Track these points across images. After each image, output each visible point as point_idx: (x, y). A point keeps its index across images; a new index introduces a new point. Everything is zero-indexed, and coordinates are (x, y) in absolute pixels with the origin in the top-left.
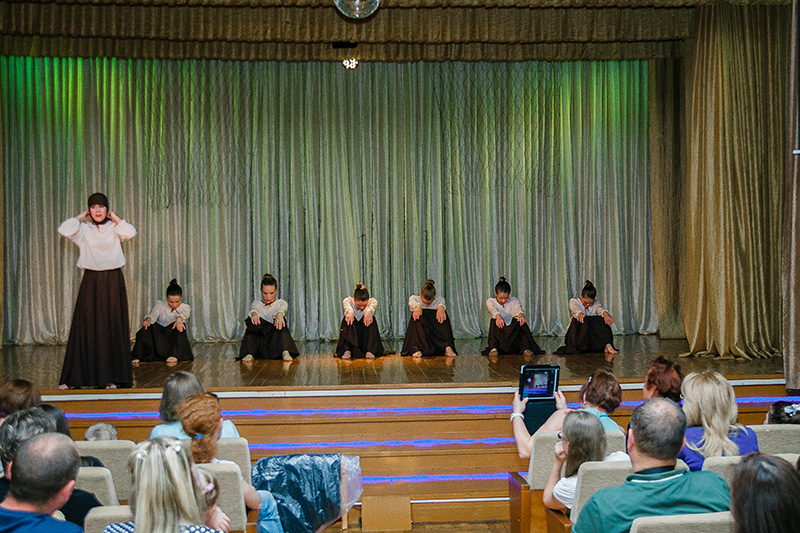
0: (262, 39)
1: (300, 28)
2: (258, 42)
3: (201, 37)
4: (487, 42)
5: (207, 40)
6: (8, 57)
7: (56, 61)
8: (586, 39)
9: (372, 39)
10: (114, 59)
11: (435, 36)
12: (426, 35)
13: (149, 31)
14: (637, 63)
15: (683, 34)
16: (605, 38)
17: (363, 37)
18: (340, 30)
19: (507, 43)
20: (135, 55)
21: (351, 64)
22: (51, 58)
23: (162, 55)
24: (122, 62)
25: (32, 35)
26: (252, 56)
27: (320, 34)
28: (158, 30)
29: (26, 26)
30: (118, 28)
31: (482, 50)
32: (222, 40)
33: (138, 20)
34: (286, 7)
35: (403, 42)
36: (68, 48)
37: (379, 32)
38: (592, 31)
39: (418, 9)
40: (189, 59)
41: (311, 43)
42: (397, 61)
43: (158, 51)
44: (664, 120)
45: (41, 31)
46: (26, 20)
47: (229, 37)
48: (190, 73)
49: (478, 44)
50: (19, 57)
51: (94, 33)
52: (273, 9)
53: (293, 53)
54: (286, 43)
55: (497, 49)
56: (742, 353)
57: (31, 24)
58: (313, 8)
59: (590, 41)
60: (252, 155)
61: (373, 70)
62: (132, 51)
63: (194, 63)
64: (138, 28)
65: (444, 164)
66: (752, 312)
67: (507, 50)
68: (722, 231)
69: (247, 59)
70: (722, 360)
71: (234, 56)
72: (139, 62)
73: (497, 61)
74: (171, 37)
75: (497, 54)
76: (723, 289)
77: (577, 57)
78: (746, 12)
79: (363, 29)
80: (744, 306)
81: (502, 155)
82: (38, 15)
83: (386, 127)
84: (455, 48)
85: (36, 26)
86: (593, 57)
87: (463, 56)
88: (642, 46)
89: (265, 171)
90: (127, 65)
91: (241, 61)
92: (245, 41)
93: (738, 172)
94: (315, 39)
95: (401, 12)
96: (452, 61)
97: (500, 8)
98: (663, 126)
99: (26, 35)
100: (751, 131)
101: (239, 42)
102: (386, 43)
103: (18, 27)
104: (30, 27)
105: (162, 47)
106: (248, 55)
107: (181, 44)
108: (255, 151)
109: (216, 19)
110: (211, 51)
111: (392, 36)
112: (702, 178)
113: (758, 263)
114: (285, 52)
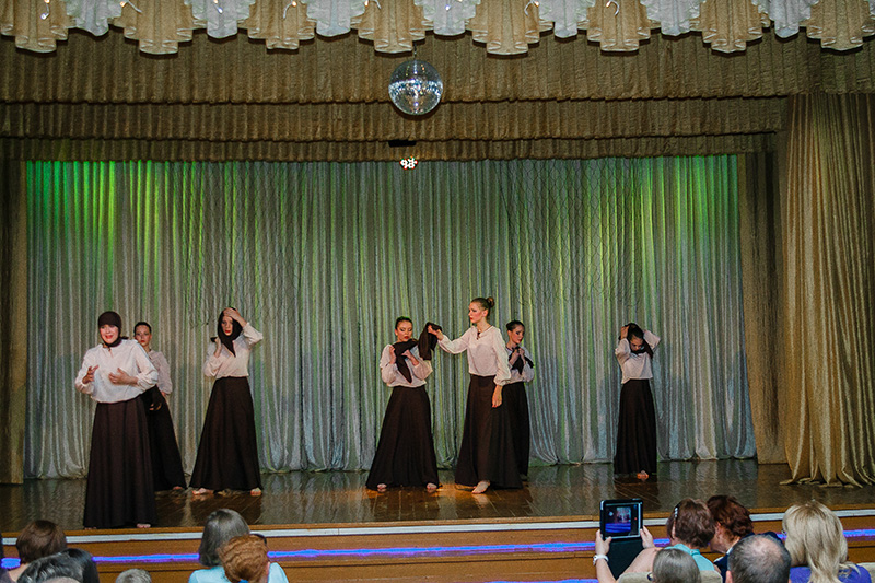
0: (311, 138)
1: (354, 126)
2: (307, 142)
3: (245, 137)
4: (559, 138)
5: (250, 140)
6: (34, 162)
7: (86, 165)
8: (668, 133)
9: (432, 136)
10: (149, 163)
11: (502, 132)
12: (492, 132)
13: (188, 132)
14: (725, 158)
15: (775, 126)
16: (690, 132)
17: (423, 134)
18: (397, 127)
19: (581, 138)
20: (173, 157)
21: (409, 163)
22: (81, 162)
23: (202, 156)
24: (158, 166)
25: (61, 138)
26: (301, 157)
27: (376, 132)
28: (198, 130)
29: (55, 129)
30: (155, 129)
31: (554, 146)
32: (268, 140)
33: (176, 120)
34: (338, 103)
35: (466, 140)
36: (99, 150)
37: (439, 128)
38: (674, 125)
39: (482, 103)
40: (232, 161)
41: (365, 141)
42: (459, 160)
43: (197, 152)
44: (756, 220)
45: (71, 134)
46: (55, 121)
47: (275, 136)
48: (232, 175)
49: (550, 140)
50: (47, 161)
51: (128, 135)
52: (323, 106)
53: (345, 153)
54: (337, 142)
55: (570, 145)
56: (851, 479)
57: (60, 125)
58: (367, 104)
59: (672, 135)
60: (301, 264)
61: (434, 169)
62: (169, 153)
63: (237, 165)
64: (176, 127)
65: (513, 273)
66: (861, 432)
67: (581, 147)
68: (825, 342)
69: (295, 160)
70: (828, 487)
71: (280, 157)
72: (177, 165)
73: (570, 158)
74: (212, 137)
75: (570, 150)
76: (827, 409)
77: (658, 152)
78: (843, 101)
79: (423, 127)
80: (851, 426)
81: (577, 261)
82: (68, 116)
83: (448, 233)
84: (523, 145)
85: (66, 127)
86: (675, 152)
87: (532, 153)
88: (730, 140)
89: (315, 283)
90: (163, 167)
91: (289, 162)
92: (293, 141)
93: (840, 276)
94: (370, 137)
95: (464, 106)
96: (521, 159)
97: (572, 101)
98: (756, 227)
99: (55, 138)
100: (853, 230)
101: (285, 141)
102: (448, 140)
103: (46, 129)
104: (60, 130)
105: (202, 147)
106: (297, 154)
107: (223, 145)
108: (305, 260)
109: (262, 117)
110: (255, 150)
111: (454, 134)
112: (800, 285)
113: (866, 378)
114: (336, 151)
